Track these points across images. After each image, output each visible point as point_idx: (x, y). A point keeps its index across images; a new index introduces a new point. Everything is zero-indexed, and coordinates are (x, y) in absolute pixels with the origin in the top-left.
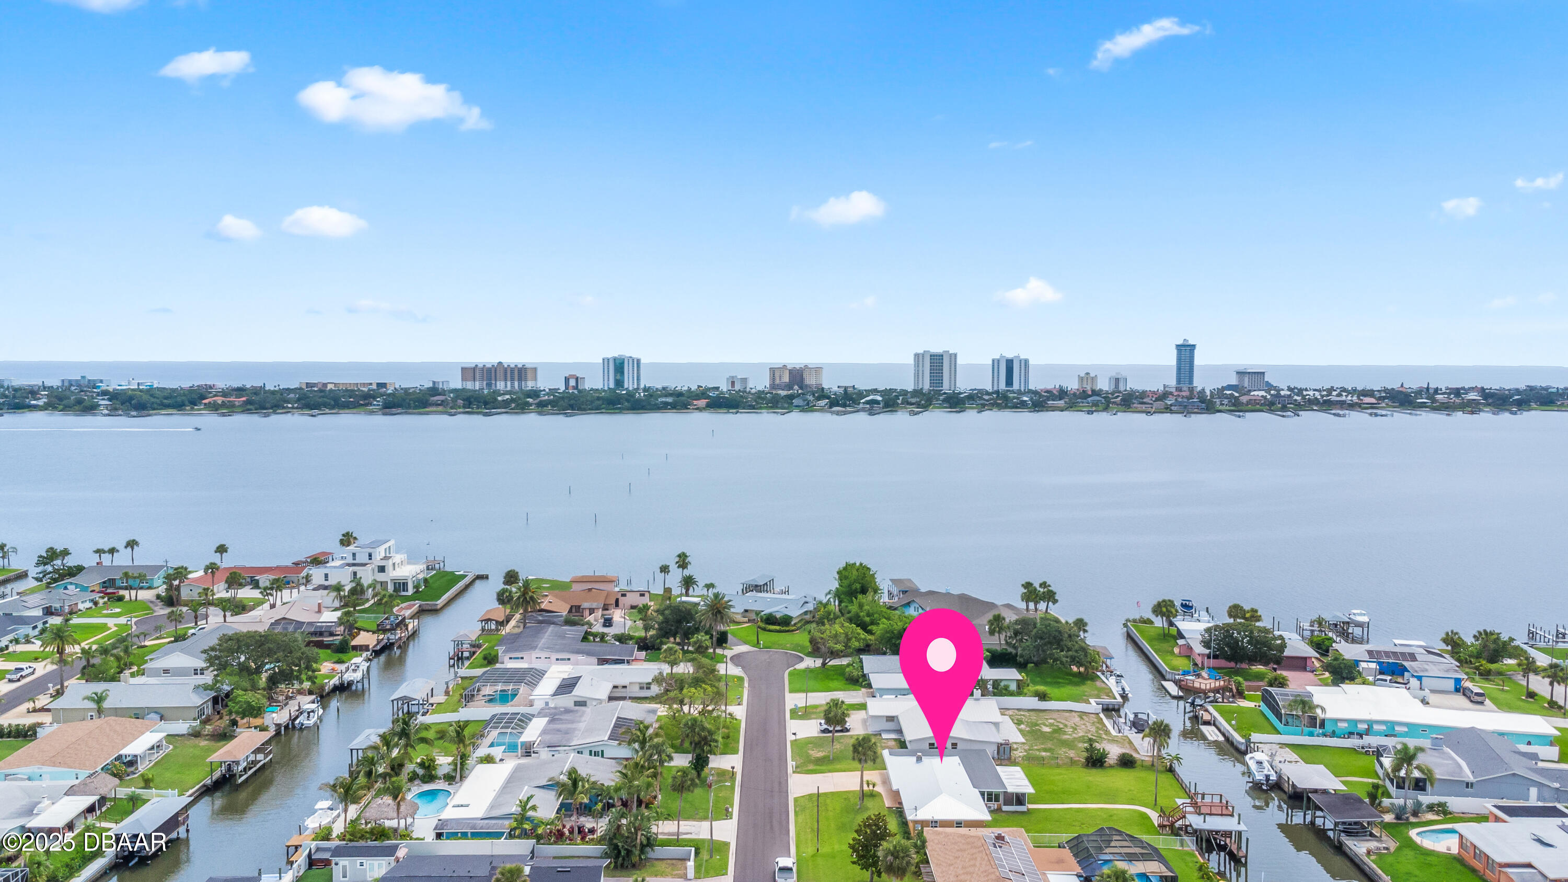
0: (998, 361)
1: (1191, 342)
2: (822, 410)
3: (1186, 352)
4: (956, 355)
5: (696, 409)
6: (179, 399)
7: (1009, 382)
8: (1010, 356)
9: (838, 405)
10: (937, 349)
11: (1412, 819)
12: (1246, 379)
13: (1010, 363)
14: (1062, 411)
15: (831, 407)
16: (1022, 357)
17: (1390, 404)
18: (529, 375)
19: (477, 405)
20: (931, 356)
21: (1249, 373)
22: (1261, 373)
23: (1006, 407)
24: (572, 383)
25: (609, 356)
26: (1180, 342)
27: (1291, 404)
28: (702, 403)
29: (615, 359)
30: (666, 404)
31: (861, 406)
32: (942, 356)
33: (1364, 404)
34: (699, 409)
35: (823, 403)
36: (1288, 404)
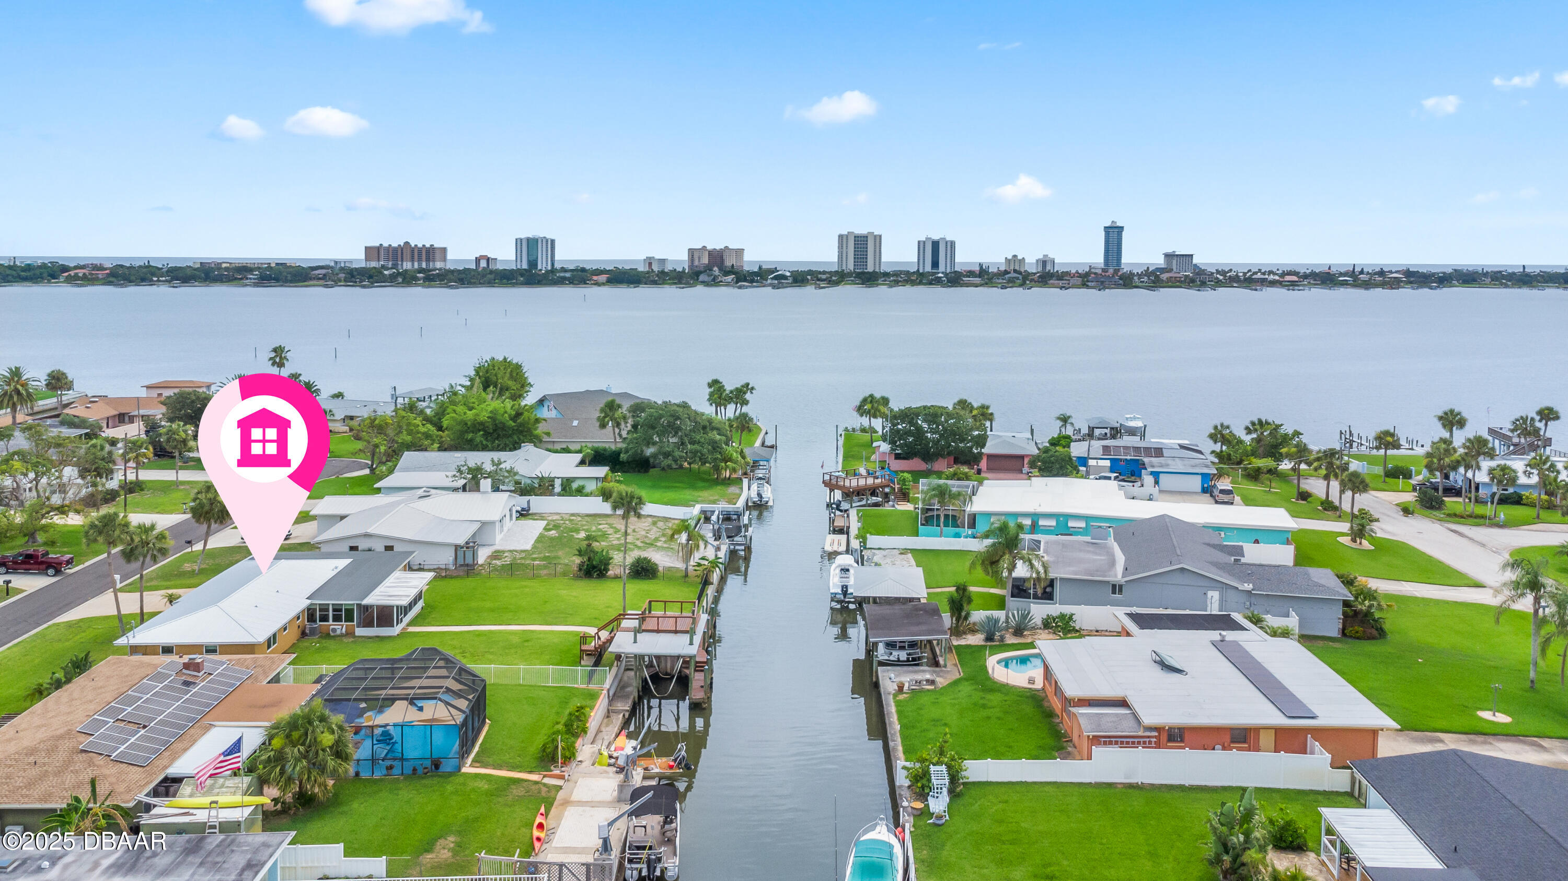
0: (924, 242)
1: (1119, 224)
2: (728, 285)
3: (1113, 235)
4: (880, 236)
5: (595, 284)
6: (38, 272)
7: (935, 264)
8: (936, 237)
9: (745, 280)
10: (861, 230)
11: (1010, 639)
12: (1174, 262)
13: (935, 245)
14: (977, 287)
15: (737, 282)
16: (948, 239)
17: (1312, 282)
18: (438, 255)
19: (360, 279)
20: (855, 237)
21: (1177, 255)
22: (1189, 255)
23: (920, 283)
24: (483, 264)
25: (522, 237)
26: (1108, 224)
27: (1212, 281)
28: (603, 278)
29: (528, 239)
30: (564, 278)
31: (769, 281)
32: (867, 237)
33: (1285, 281)
34: (597, 284)
35: (730, 278)
36: (1209, 281)
